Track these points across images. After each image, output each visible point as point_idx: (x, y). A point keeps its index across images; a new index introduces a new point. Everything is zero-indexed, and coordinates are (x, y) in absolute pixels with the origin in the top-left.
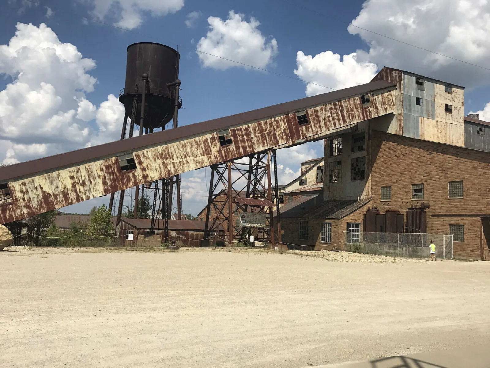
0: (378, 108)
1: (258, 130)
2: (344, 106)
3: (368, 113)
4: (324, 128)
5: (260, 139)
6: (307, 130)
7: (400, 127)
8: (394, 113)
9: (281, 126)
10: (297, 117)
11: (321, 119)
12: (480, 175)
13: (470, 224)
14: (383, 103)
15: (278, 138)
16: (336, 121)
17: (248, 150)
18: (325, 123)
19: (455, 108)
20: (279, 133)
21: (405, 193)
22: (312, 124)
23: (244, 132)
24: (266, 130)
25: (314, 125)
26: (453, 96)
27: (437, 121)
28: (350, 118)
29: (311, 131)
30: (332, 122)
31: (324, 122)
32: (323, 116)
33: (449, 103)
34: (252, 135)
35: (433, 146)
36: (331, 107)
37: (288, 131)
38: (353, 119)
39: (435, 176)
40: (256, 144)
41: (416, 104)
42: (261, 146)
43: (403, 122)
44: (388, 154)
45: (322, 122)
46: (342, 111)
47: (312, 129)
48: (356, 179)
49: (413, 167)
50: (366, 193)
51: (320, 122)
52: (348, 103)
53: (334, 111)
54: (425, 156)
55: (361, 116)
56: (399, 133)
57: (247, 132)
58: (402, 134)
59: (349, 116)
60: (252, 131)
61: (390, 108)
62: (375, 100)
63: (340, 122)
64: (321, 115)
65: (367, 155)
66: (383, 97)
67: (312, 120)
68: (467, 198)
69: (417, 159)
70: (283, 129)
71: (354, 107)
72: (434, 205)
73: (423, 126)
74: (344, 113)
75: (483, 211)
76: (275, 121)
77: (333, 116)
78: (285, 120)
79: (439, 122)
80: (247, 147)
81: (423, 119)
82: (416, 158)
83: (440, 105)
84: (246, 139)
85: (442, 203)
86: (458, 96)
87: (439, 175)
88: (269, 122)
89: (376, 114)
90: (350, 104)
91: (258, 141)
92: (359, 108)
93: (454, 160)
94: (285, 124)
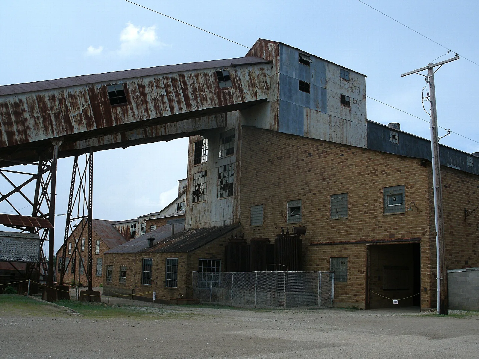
0: (243, 91)
1: (37, 108)
2: (188, 83)
3: (228, 97)
4: (153, 112)
5: (41, 121)
6: (125, 112)
7: (275, 118)
8: (268, 100)
9: (79, 104)
10: (109, 93)
11: (149, 99)
12: (367, 184)
13: (355, 256)
14: (252, 85)
15: (73, 123)
16: (175, 104)
17: (16, 137)
18: (155, 105)
19: (354, 100)
20: (75, 115)
21: (280, 214)
22: (134, 104)
23: (11, 109)
24: (52, 108)
25: (137, 107)
26: (351, 85)
27: (330, 116)
28: (197, 101)
29: (131, 116)
30: (167, 105)
31: (153, 103)
32: (153, 95)
33: (346, 94)
34: (26, 115)
35: (314, 145)
36: (167, 83)
37: (90, 113)
38: (202, 103)
39: (315, 187)
40: (32, 130)
41: (300, 90)
42: (41, 133)
43: (278, 112)
44: (261, 158)
45: (151, 104)
46: (185, 90)
47: (133, 112)
48: (224, 196)
49: (289, 175)
50: (234, 215)
51: (147, 102)
52: (195, 79)
53: (171, 89)
54: (303, 160)
55: (216, 100)
56: (274, 128)
57: (18, 110)
58: (278, 129)
59: (196, 98)
60: (26, 109)
61: (262, 92)
62: (240, 79)
63: (180, 105)
64: (149, 93)
65: (237, 162)
66: (252, 76)
67: (133, 99)
68: (352, 217)
69: (294, 164)
70: (83, 109)
71: (205, 86)
72: (313, 230)
73: (309, 120)
74: (188, 92)
75: (370, 236)
76: (70, 95)
77: (170, 96)
78: (87, 95)
79: (332, 117)
80: (16, 133)
81: (309, 111)
82: (294, 162)
83: (334, 95)
84: (15, 121)
85: (322, 227)
86: (358, 86)
87: (320, 185)
88: (59, 96)
89: (240, 99)
90: (198, 82)
91: (37, 124)
92: (213, 88)
93: (337, 163)
94: (86, 102)
